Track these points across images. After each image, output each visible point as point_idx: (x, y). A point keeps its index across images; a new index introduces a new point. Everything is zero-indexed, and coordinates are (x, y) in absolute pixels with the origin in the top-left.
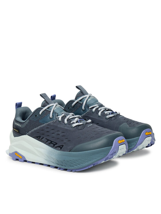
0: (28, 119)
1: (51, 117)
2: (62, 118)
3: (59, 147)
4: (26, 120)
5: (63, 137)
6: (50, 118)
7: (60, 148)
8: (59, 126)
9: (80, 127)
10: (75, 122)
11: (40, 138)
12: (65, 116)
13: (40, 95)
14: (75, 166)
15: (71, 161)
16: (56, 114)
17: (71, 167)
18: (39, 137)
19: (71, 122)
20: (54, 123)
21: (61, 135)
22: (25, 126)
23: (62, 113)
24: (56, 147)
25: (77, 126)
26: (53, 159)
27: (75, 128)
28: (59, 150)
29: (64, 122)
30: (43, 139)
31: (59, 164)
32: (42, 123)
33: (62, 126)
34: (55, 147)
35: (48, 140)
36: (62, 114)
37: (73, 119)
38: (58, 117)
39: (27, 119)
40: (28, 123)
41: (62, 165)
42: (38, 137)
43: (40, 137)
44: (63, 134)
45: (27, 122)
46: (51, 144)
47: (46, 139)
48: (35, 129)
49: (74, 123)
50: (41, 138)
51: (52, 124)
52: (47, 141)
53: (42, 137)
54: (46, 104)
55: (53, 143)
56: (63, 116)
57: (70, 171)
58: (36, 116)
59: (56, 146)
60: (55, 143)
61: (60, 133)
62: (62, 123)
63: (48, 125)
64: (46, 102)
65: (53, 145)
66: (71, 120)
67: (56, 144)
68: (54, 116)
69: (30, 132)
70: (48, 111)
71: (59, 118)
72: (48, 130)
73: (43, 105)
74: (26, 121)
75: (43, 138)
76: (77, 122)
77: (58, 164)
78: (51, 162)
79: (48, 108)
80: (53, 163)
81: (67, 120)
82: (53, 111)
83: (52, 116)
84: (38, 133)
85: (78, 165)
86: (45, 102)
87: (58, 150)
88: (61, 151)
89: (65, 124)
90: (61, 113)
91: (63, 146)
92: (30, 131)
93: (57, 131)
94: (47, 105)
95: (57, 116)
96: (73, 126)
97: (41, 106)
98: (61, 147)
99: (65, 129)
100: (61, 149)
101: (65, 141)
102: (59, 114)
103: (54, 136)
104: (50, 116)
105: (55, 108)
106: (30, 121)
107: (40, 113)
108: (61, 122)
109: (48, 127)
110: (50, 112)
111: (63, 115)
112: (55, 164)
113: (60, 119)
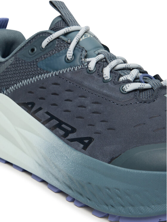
0: (13, 56)
1: (69, 58)
2: (97, 63)
3: (80, 140)
4: (7, 58)
5: (95, 114)
6: (67, 61)
7: (82, 146)
8: (86, 83)
9: (143, 96)
10: (131, 79)
11: (32, 107)
12: (106, 61)
13: (51, 3)
14: (121, 208)
15: (109, 189)
16: (84, 53)
17: (106, 207)
18: (30, 106)
19: (121, 79)
20: (74, 72)
21: (89, 108)
22: (4, 72)
23: (99, 51)
24: (72, 140)
25: (135, 90)
26: (60, 171)
27: (132, 95)
28: (80, 151)
29: (101, 74)
30: (41, 112)
31: (72, 186)
32: (43, 70)
33: (95, 86)
34: (69, 140)
35: (52, 117)
36: (99, 54)
37: (125, 71)
38: (88, 60)
39: (10, 55)
40: (11, 64)
41: (81, 195)
42: (29, 103)
43: (33, 104)
44: (95, 106)
45: (10, 62)
46: (58, 129)
47: (48, 113)
48: (25, 82)
49: (128, 82)
50: (34, 109)
51: (69, 75)
52: (49, 120)
53: (38, 107)
54: (62, 24)
55: (63, 126)
56: (101, 60)
57: (102, 215)
58: (33, 50)
59: (71, 136)
60: (70, 129)
61: (86, 101)
62: (96, 77)
63: (59, 76)
64: (64, 20)
65: (62, 133)
66: (120, 72)
67: (73, 130)
68: (78, 56)
69: (12, 88)
70: (63, 41)
71: (88, 63)
72: (56, 88)
73: (54, 27)
74: (7, 60)
75: (40, 109)
76: (136, 80)
77: (70, 188)
78: (51, 176)
79: (66, 35)
80: (57, 179)
81: (111, 72)
82: (78, 43)
83: (73, 54)
84: (30, 92)
85: (130, 208)
86: (60, 19)
87: (76, 149)
88: (84, 155)
89: (104, 81)
90: (97, 53)
91: (91, 140)
92: (13, 85)
93: (80, 95)
94: (63, 28)
95: (86, 57)
96: (127, 90)
97: (50, 28)
98: (86, 141)
99: (103, 94)
100: (85, 148)
101: (100, 126)
102: (91, 52)
103: (69, 109)
104: (68, 55)
105: (83, 38)
106: (17, 60)
107: (44, 43)
108: (93, 74)
109: (59, 82)
110: (70, 44)
111: (101, 56)
112: (61, 183)
113: (92, 66)
